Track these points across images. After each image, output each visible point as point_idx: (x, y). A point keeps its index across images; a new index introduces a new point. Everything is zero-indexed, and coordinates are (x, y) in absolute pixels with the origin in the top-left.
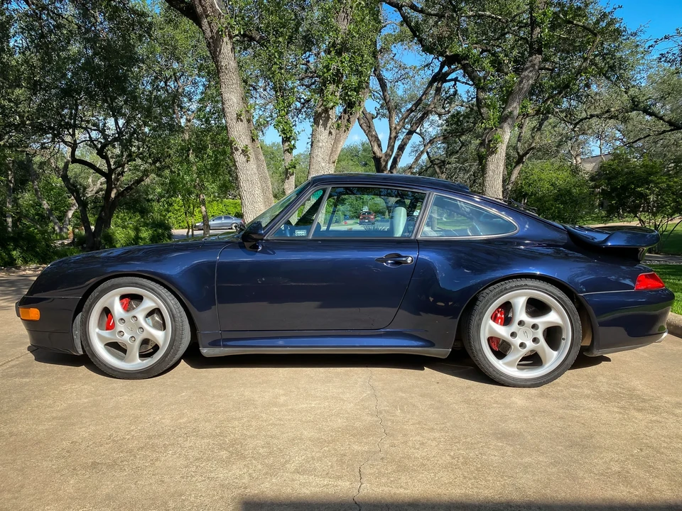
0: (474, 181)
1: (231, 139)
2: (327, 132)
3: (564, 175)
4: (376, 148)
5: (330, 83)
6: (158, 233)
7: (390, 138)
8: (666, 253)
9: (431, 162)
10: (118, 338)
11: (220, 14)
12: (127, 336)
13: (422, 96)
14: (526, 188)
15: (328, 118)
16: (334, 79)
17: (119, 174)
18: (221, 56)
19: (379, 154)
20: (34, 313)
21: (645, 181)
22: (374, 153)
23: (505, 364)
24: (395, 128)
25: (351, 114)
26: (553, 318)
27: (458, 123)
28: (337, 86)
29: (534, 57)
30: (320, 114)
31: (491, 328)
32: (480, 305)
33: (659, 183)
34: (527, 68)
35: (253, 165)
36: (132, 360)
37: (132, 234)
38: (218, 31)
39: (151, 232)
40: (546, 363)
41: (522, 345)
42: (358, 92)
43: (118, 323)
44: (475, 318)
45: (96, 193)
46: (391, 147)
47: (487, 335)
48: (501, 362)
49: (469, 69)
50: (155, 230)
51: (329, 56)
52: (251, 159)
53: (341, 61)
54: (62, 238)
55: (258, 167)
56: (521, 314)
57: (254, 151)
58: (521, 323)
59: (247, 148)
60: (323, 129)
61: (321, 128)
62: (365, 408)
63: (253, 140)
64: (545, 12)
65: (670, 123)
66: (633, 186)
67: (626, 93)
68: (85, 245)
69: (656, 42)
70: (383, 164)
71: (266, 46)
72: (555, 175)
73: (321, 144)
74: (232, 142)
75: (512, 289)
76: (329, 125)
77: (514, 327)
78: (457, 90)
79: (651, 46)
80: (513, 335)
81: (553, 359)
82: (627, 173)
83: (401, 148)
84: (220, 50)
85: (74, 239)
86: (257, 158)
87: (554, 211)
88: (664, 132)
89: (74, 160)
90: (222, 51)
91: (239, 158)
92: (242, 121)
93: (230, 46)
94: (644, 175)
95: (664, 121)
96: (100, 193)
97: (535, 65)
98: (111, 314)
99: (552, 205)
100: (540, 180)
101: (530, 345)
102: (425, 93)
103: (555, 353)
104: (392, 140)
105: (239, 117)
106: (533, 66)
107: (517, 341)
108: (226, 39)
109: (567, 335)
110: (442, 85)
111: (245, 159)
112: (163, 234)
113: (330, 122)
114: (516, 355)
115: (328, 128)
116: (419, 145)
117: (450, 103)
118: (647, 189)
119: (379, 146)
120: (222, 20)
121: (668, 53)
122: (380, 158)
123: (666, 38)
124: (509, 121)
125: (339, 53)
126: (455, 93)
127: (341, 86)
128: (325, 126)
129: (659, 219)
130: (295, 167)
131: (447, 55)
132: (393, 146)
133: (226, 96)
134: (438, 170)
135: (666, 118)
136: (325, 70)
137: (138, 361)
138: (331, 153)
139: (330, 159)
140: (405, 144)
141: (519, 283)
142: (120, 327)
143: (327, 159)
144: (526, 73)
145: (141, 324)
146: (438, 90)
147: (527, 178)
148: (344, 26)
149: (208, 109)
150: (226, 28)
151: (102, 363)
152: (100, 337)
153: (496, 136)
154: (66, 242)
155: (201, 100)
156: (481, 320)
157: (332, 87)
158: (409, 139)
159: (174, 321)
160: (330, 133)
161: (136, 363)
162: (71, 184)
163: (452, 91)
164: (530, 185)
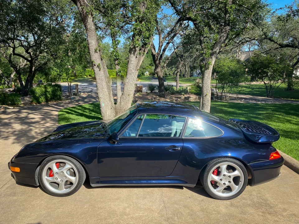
0: (195, 62)
1: (92, 60)
2: (135, 57)
3: (234, 64)
4: (153, 51)
5: (137, 35)
6: (55, 89)
7: (159, 46)
8: (274, 97)
9: (177, 56)
10: (55, 181)
11: (87, 5)
12: (59, 180)
13: (174, 27)
14: (217, 69)
15: (135, 51)
16: (138, 34)
17: (35, 60)
18: (88, 24)
19: (154, 53)
20: (17, 170)
21: (267, 67)
22: (152, 52)
23: (217, 191)
24: (162, 42)
25: (145, 48)
26: (236, 173)
27: (189, 39)
28: (140, 37)
29: (226, 27)
30: (132, 49)
31: (212, 177)
32: (208, 168)
33: (273, 68)
34: (223, 32)
35: (102, 72)
36: (62, 189)
37: (44, 90)
38: (86, 13)
39: (52, 89)
40: (233, 191)
41: (224, 184)
42: (148, 39)
43: (55, 174)
44: (206, 174)
45: (24, 66)
46: (159, 50)
47: (210, 180)
48: (215, 190)
49: (197, 26)
50: (54, 88)
51: (136, 23)
52: (101, 69)
53: (142, 26)
54: (9, 87)
55: (104, 71)
56: (224, 172)
57: (102, 65)
58: (224, 175)
59: (99, 65)
60: (133, 55)
61: (132, 55)
62: (163, 216)
63: (102, 60)
64: (231, 6)
65: (280, 45)
66: (262, 69)
67: (262, 31)
68: (21, 93)
69: (276, 10)
70: (156, 58)
71: (107, 16)
72: (230, 64)
73: (132, 62)
74: (92, 62)
75: (221, 162)
76: (136, 54)
77: (221, 177)
78: (189, 25)
79: (274, 12)
80: (221, 180)
81: (236, 189)
82: (260, 63)
83: (164, 50)
84: (87, 21)
85: (15, 88)
86: (104, 68)
87: (229, 80)
88: (277, 48)
89: (14, 54)
90: (88, 21)
91: (96, 69)
92: (97, 52)
93: (92, 19)
94: (267, 64)
95: (277, 44)
96: (26, 66)
97: (227, 31)
98: (52, 170)
99: (229, 77)
100: (224, 66)
101: (227, 184)
102: (175, 26)
103: (237, 186)
104: (160, 47)
105: (96, 51)
106: (226, 31)
107: (223, 182)
108: (90, 16)
109: (242, 180)
110: (182, 22)
111: (98, 70)
112: (57, 89)
113: (136, 52)
114: (221, 188)
115: (135, 55)
116: (172, 47)
117: (186, 30)
118: (268, 70)
119: (154, 49)
120: (88, 8)
121: (281, 16)
122: (155, 55)
123: (280, 9)
124: (215, 55)
125: (141, 22)
126: (188, 25)
127: (141, 36)
128: (134, 54)
129: (272, 82)
130: (120, 72)
131: (187, 17)
132: (161, 50)
133: (90, 41)
134: (180, 60)
135: (278, 43)
136: (134, 30)
137: (65, 189)
138: (137, 66)
139: (136, 69)
140: (166, 49)
141: (224, 160)
142: (56, 176)
143: (135, 68)
144: (223, 34)
145: (65, 175)
146: (181, 24)
147: (218, 64)
148: (143, 9)
149: (77, 31)
150: (90, 11)
151: (48, 191)
152: (47, 180)
153: (209, 62)
154: (11, 89)
155: (73, 27)
156: (208, 174)
157: (137, 37)
158: (167, 46)
159: (80, 174)
160: (136, 57)
161: (64, 191)
162: (13, 64)
163: (187, 24)
164: (219, 67)
